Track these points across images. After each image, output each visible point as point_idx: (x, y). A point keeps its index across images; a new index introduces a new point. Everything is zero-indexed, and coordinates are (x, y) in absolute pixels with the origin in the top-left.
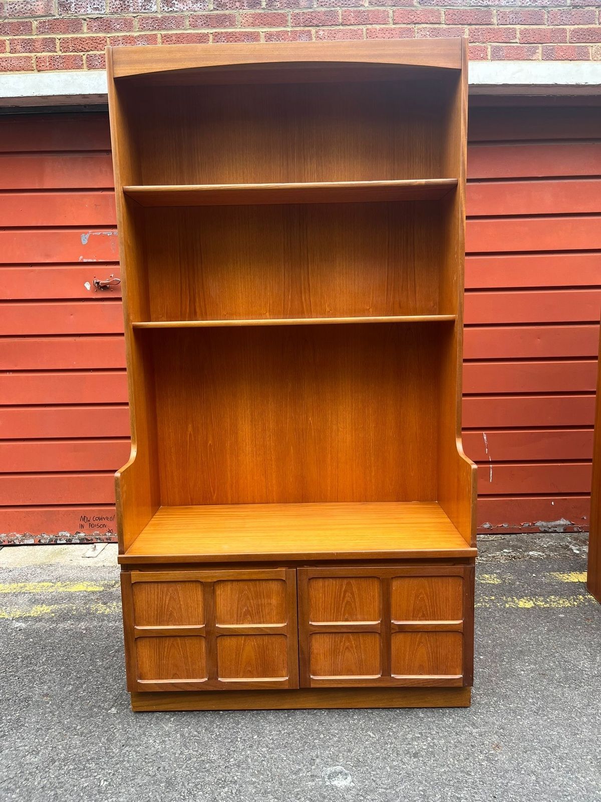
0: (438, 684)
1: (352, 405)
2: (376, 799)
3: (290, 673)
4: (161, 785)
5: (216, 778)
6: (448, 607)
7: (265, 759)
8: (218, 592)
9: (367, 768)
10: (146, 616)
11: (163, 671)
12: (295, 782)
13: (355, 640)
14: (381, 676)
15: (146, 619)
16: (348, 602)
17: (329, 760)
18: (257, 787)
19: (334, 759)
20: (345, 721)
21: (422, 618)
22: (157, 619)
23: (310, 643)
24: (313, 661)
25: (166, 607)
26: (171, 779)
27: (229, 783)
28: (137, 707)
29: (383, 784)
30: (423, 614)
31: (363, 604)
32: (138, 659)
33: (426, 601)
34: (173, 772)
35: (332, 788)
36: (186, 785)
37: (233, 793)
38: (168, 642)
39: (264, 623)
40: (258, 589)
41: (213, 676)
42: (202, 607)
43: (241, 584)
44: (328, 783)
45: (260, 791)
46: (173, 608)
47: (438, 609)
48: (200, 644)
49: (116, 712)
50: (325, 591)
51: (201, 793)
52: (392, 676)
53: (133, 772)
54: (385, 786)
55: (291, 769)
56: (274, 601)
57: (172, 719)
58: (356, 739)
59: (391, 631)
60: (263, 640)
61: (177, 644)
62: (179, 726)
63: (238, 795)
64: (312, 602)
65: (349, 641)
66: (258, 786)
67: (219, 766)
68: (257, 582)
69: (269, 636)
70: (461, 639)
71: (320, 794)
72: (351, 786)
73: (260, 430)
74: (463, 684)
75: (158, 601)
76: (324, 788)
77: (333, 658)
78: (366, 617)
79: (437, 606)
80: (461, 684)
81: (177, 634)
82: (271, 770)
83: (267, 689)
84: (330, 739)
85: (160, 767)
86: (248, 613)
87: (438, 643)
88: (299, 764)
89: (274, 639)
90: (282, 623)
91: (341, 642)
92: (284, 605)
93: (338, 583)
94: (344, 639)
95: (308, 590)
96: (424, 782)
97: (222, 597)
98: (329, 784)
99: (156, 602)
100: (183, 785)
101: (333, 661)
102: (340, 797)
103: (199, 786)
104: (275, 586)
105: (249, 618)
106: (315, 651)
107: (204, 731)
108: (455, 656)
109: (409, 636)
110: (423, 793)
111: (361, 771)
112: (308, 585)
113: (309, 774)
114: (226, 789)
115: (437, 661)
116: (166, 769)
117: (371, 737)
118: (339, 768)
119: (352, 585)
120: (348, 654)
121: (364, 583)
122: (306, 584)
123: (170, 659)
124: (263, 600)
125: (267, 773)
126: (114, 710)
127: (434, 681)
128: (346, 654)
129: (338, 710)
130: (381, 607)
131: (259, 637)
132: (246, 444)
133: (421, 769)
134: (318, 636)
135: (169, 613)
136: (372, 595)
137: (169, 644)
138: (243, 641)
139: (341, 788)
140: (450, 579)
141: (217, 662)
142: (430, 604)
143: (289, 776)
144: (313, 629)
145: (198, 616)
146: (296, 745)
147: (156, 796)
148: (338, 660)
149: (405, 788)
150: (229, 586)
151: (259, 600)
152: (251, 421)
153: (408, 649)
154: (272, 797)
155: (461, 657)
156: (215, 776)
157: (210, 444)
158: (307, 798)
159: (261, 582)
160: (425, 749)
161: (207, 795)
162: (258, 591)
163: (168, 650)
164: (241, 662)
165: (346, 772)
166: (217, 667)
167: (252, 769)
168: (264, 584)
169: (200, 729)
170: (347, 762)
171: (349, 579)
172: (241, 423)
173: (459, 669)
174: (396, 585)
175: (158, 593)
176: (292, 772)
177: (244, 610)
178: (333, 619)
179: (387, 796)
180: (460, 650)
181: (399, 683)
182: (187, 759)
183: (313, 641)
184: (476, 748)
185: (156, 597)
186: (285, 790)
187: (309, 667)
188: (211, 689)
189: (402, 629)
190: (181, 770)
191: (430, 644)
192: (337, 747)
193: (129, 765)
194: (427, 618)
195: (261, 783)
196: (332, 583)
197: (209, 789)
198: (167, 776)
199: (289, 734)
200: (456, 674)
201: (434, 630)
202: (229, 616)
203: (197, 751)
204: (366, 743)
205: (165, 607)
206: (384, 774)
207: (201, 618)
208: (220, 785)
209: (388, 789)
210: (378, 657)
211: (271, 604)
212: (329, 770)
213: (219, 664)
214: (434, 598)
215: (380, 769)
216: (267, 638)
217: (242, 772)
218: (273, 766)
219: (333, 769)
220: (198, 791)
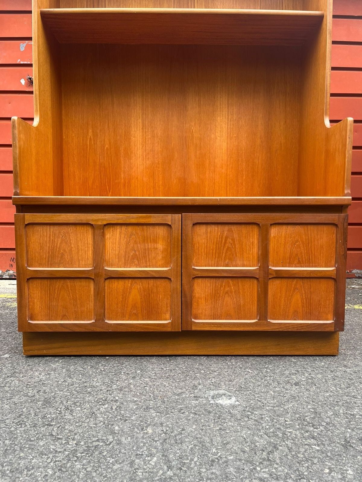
0: (311, 329)
1: (228, 116)
2: (264, 414)
3: (172, 315)
4: (39, 403)
5: (96, 398)
6: (322, 255)
7: (148, 385)
8: (108, 236)
9: (250, 392)
10: (38, 258)
11: (53, 313)
12: (178, 401)
13: (234, 285)
14: (259, 320)
15: (38, 261)
16: (228, 248)
17: (212, 386)
18: (138, 405)
19: (217, 386)
20: (224, 363)
21: (297, 265)
22: (48, 261)
23: (193, 286)
24: (195, 305)
25: (58, 250)
26: (50, 398)
27: (110, 401)
28: (28, 351)
29: (269, 403)
30: (299, 261)
31: (243, 251)
32: (30, 299)
33: (302, 248)
34: (53, 394)
35: (217, 406)
36: (65, 403)
37: (113, 409)
38: (59, 284)
39: (150, 267)
40: (145, 234)
41: (100, 317)
42: (92, 250)
43: (130, 229)
44: (212, 402)
45: (142, 407)
46: (64, 250)
47: (313, 256)
48: (89, 287)
49: (8, 357)
50: (207, 237)
51: (80, 408)
52: (268, 320)
53: (11, 394)
54: (272, 405)
55: (174, 392)
56: (160, 246)
57: (61, 361)
58: (236, 374)
59: (268, 276)
60: (149, 284)
61: (67, 286)
62: (66, 365)
63: (119, 410)
64: (196, 248)
65: (229, 286)
66: (140, 403)
67: (101, 390)
68: (145, 227)
69: (155, 280)
70: (333, 286)
71: (205, 410)
72: (236, 404)
73: (149, 137)
74: (335, 329)
75: (50, 244)
76: (208, 405)
77: (213, 303)
78: (245, 263)
79: (312, 253)
80: (332, 329)
81: (67, 276)
82: (153, 392)
83: (151, 331)
84: (210, 373)
85: (40, 391)
86: (135, 257)
87: (312, 290)
88: (181, 389)
89: (159, 282)
90: (167, 267)
91: (221, 286)
92: (169, 250)
93: (219, 230)
94: (224, 284)
95: (192, 235)
96: (311, 402)
97: (111, 240)
98: (214, 402)
99: (48, 245)
100: (62, 402)
101: (213, 305)
102: (226, 412)
103: (78, 404)
104: (161, 231)
105: (136, 262)
106: (197, 295)
107: (89, 368)
108: (328, 301)
109: (285, 281)
110: (313, 411)
111: (245, 394)
112: (192, 231)
113: (193, 395)
114: (106, 406)
115: (311, 307)
116: (46, 391)
117: (250, 373)
118: (221, 392)
119: (232, 231)
120: (227, 299)
121: (244, 229)
122: (190, 229)
123: (60, 300)
124: (150, 244)
125: (149, 395)
126: (7, 356)
127: (307, 326)
128: (225, 299)
129: (217, 357)
130: (260, 253)
131: (144, 281)
132: (138, 149)
133: (305, 393)
134: (200, 280)
135: (60, 256)
136: (251, 242)
137: (59, 286)
138: (129, 285)
139: (226, 405)
140: (325, 228)
141: (105, 305)
142: (306, 252)
143: (172, 397)
144: (196, 273)
145: (88, 259)
146: (178, 377)
147: (30, 411)
148: (218, 305)
149: (293, 406)
150: (118, 229)
151: (146, 245)
152: (143, 128)
153: (284, 295)
154: (155, 411)
155: (333, 303)
156: (96, 396)
157: (107, 148)
158: (191, 412)
159: (148, 227)
160: (305, 380)
161: (86, 410)
162: (146, 236)
163: (58, 292)
164: (127, 305)
165: (230, 394)
166: (105, 309)
167: (134, 392)
168: (151, 228)
169: (86, 367)
170: (229, 388)
171: (230, 225)
172: (133, 130)
173: (330, 316)
174: (274, 232)
175: (50, 235)
176: (175, 394)
177: (132, 254)
178: (215, 264)
179: (276, 412)
180: (332, 296)
181: (275, 327)
182: (70, 385)
183: (195, 285)
184: (355, 380)
185: (48, 239)
186: (167, 407)
187: (191, 311)
188: (98, 330)
189: (279, 276)
190: (62, 392)
191: (305, 291)
192: (218, 378)
193: (9, 389)
194: (302, 265)
195: (143, 401)
196: (215, 230)
197: (88, 406)
198: (46, 397)
199: (171, 370)
200: (327, 320)
201: (308, 276)
202: (117, 260)
203: (80, 380)
204: (246, 376)
205: (56, 250)
206: (268, 396)
207: (90, 261)
208: (100, 403)
209: (275, 407)
210: (256, 302)
211: (157, 248)
212: (212, 393)
213: (106, 307)
214: (310, 245)
215: (264, 393)
216: (152, 281)
217: (124, 394)
218: (156, 390)
219: (216, 392)
220: (76, 407)
